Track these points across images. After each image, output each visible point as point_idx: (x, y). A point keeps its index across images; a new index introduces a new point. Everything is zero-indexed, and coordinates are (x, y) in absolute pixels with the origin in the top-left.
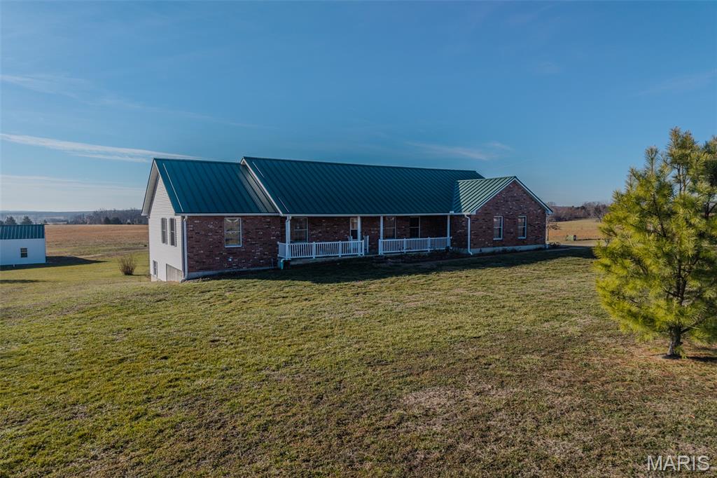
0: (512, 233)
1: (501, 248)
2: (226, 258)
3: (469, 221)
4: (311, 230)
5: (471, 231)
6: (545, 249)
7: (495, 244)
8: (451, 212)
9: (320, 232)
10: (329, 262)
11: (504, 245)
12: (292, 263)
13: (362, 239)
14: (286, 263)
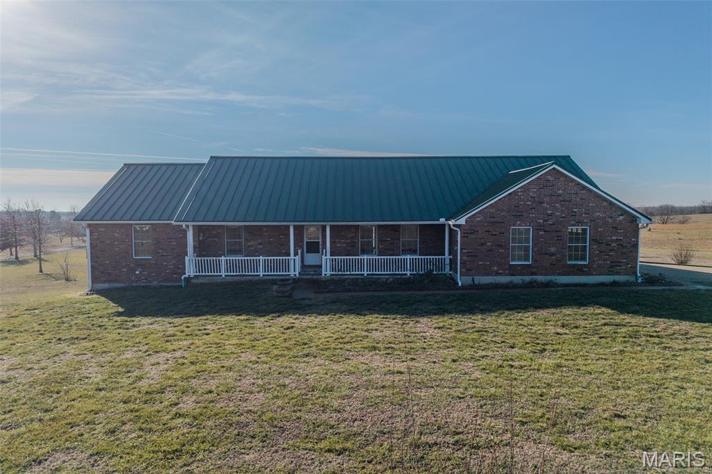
0: (553, 254)
1: (527, 278)
2: (134, 270)
3: (459, 233)
4: (247, 240)
5: (461, 249)
6: (635, 284)
7: (514, 271)
8: (441, 220)
9: (260, 244)
10: (242, 283)
11: (533, 274)
12: (194, 281)
13: (296, 254)
14: (188, 280)
